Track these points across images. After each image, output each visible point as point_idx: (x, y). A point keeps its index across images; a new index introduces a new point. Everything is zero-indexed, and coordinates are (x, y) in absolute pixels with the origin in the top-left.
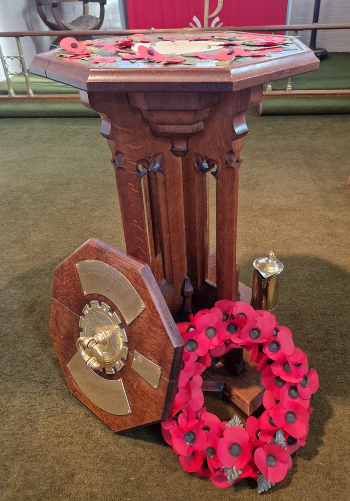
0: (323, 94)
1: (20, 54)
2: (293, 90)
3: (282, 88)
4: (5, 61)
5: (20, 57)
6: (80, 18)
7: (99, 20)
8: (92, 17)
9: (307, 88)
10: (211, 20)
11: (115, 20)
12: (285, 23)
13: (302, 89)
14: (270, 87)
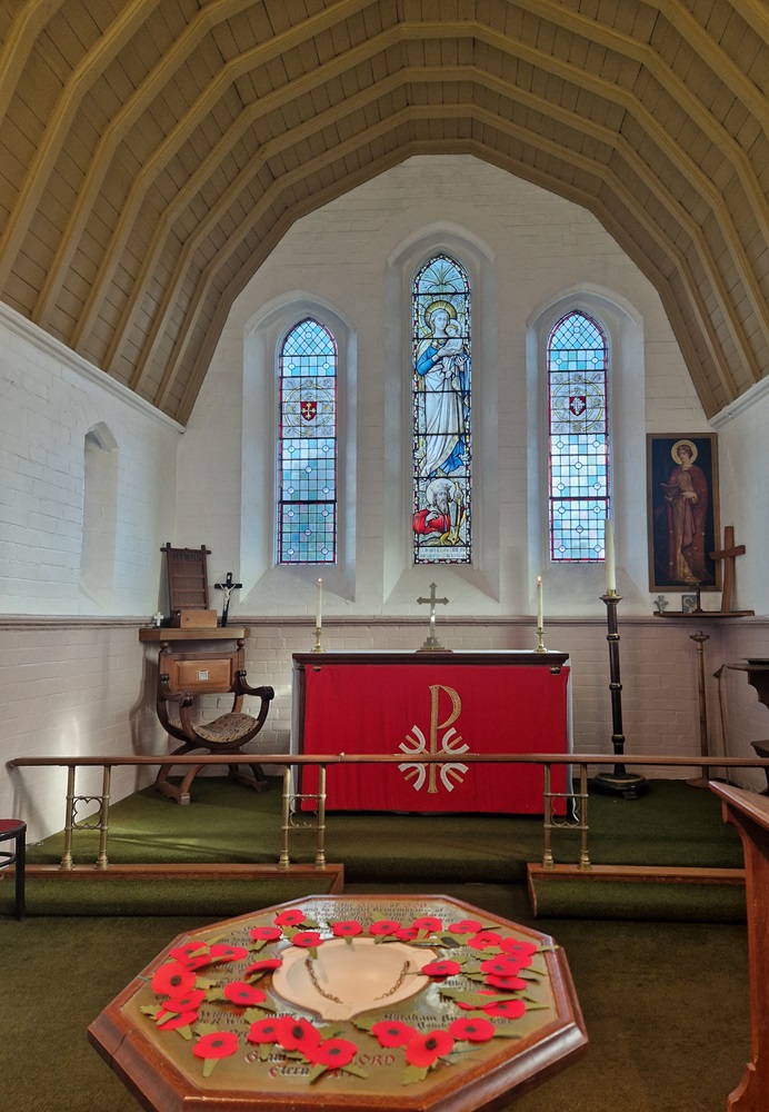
0: (649, 876)
1: (104, 794)
2: (592, 864)
3: (572, 860)
4: (74, 805)
5: (103, 799)
6: (226, 717)
7: (257, 723)
8: (245, 717)
9: (618, 861)
10: (441, 733)
11: (283, 719)
12: (566, 751)
13: (609, 864)
14: (550, 858)
